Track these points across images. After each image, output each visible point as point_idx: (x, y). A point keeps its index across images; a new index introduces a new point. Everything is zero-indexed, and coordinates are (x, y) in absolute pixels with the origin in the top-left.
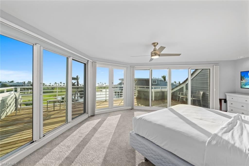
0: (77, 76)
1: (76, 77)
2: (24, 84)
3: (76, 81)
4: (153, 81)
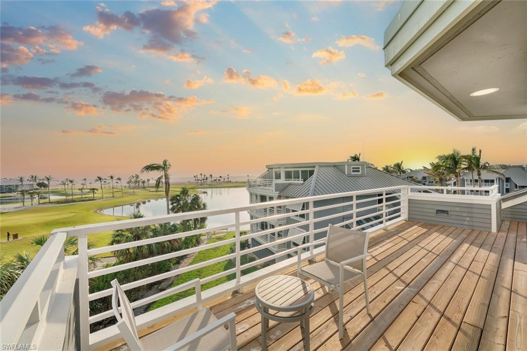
0: (165, 162)
1: (162, 164)
2: (20, 183)
3: (162, 173)
4: (353, 168)
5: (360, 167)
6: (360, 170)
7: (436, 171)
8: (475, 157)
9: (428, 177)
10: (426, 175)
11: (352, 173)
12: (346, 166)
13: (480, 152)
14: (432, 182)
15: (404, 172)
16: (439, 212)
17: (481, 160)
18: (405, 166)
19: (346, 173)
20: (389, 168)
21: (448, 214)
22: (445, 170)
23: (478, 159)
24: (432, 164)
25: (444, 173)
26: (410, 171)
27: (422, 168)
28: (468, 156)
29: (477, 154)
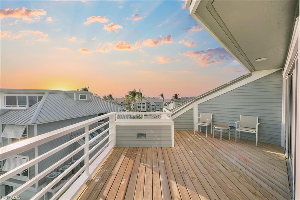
4: (81, 96)
5: (86, 95)
6: (86, 97)
7: (127, 99)
8: (141, 93)
9: (124, 102)
10: (123, 101)
11: (80, 100)
12: (75, 94)
13: (142, 91)
14: (125, 104)
15: (113, 99)
16: (139, 135)
17: (142, 95)
18: (113, 97)
19: (75, 100)
20: (106, 97)
21: (145, 136)
22: (130, 98)
23: (141, 94)
24: (126, 96)
25: (130, 100)
26: (116, 99)
27: (121, 97)
28: (138, 92)
29: (141, 92)
